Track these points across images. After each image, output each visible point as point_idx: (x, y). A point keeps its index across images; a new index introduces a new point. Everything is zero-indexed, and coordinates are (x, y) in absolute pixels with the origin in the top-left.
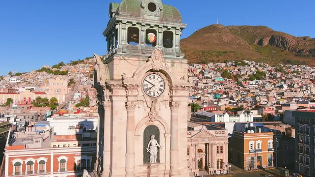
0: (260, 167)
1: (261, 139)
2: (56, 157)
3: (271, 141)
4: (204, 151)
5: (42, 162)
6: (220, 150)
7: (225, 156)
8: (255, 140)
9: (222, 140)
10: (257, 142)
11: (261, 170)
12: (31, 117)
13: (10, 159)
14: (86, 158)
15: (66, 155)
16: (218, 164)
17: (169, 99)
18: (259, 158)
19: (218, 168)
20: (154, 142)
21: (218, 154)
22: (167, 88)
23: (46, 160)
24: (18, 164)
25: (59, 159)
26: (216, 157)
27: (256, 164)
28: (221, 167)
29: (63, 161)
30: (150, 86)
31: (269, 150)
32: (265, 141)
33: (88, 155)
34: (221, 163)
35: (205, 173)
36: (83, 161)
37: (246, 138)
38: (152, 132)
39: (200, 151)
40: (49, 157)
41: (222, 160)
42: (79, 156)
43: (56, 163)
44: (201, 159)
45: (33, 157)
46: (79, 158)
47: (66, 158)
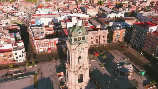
0: (118, 41)
1: (120, 32)
2: (50, 42)
3: (124, 32)
4: (99, 37)
5: (46, 43)
6: (104, 37)
8: (118, 32)
9: (105, 33)
10: (119, 33)
11: (118, 42)
12: (29, 11)
13: (37, 43)
14: (59, 41)
15: (53, 41)
16: (103, 41)
17: (83, 51)
18: (119, 38)
19: (103, 42)
20: (80, 59)
22: (83, 49)
23: (47, 43)
24: (39, 44)
25: (51, 42)
26: (103, 39)
27: (117, 40)
28: (104, 42)
29: (52, 43)
30: (79, 50)
31: (123, 35)
32: (122, 33)
33: (60, 41)
34: (104, 41)
36: (59, 42)
37: (114, 32)
38: (80, 58)
39: (97, 37)
40: (48, 42)
42: (57, 41)
43: (50, 43)
44: (98, 39)
45: (43, 42)
46: (58, 42)
47: (53, 42)
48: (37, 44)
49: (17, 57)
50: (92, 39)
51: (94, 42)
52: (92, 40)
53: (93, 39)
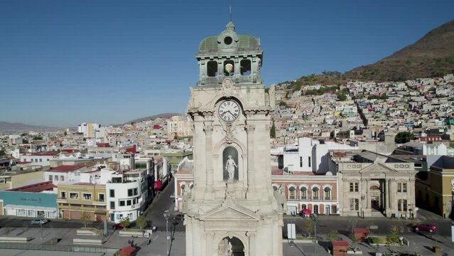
6: (403, 188)
7: (410, 197)
9: (405, 175)
13: (178, 182)
16: (399, 205)
17: (244, 123)
19: (399, 210)
20: (231, 161)
21: (399, 193)
26: (395, 197)
28: (405, 210)
34: (405, 205)
35: (378, 214)
37: (445, 175)
39: (375, 188)
41: (405, 201)
48: (178, 185)
49: (113, 205)
50: (351, 190)
51: (360, 206)
52: (355, 195)
53: (357, 190)
